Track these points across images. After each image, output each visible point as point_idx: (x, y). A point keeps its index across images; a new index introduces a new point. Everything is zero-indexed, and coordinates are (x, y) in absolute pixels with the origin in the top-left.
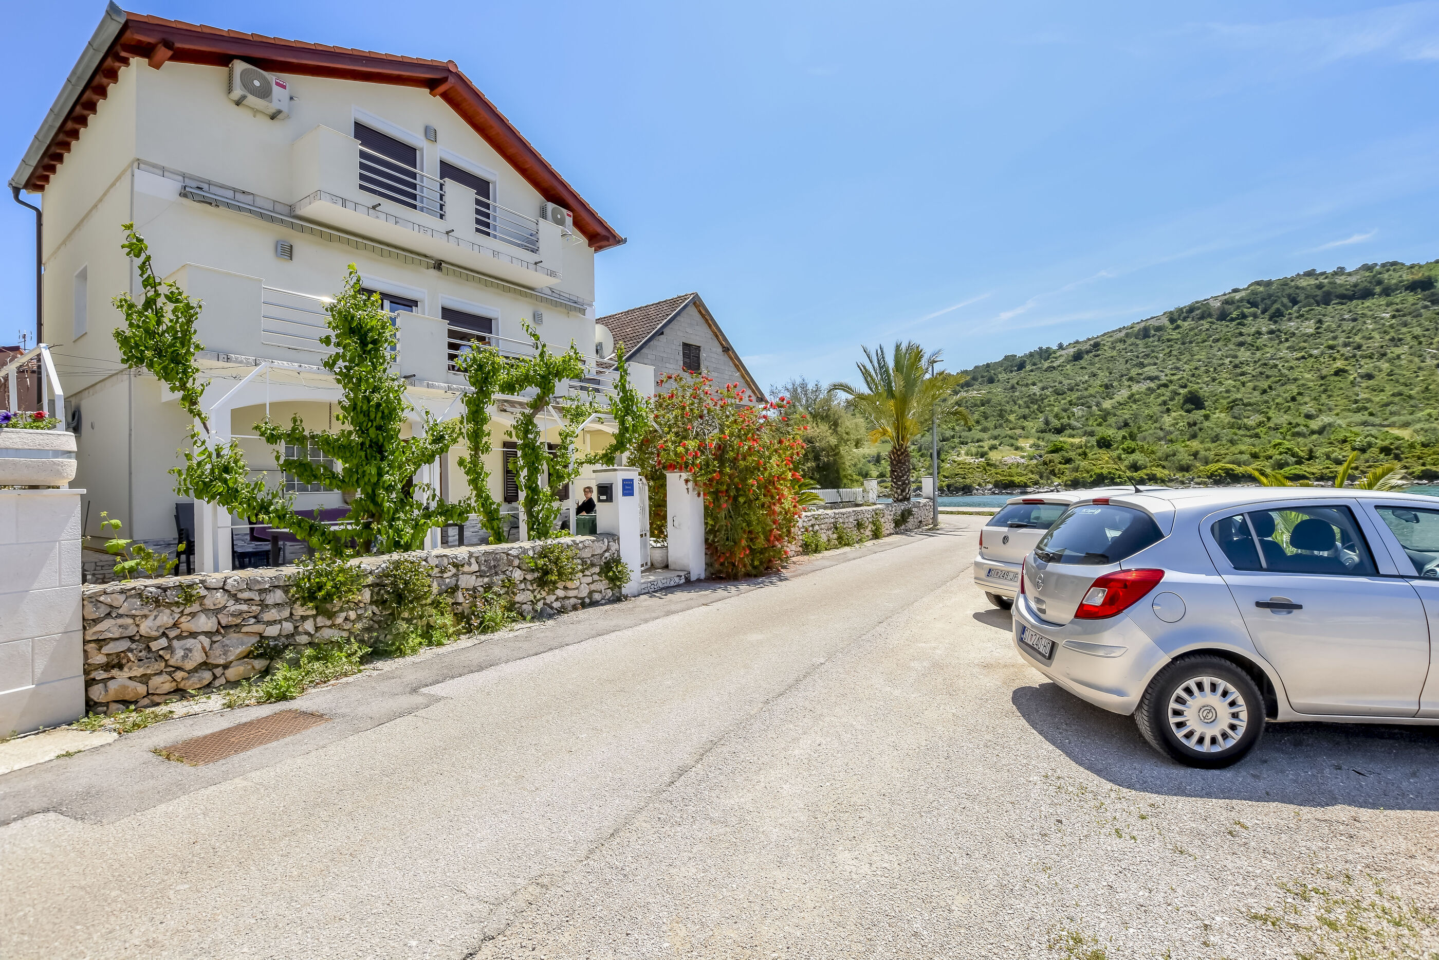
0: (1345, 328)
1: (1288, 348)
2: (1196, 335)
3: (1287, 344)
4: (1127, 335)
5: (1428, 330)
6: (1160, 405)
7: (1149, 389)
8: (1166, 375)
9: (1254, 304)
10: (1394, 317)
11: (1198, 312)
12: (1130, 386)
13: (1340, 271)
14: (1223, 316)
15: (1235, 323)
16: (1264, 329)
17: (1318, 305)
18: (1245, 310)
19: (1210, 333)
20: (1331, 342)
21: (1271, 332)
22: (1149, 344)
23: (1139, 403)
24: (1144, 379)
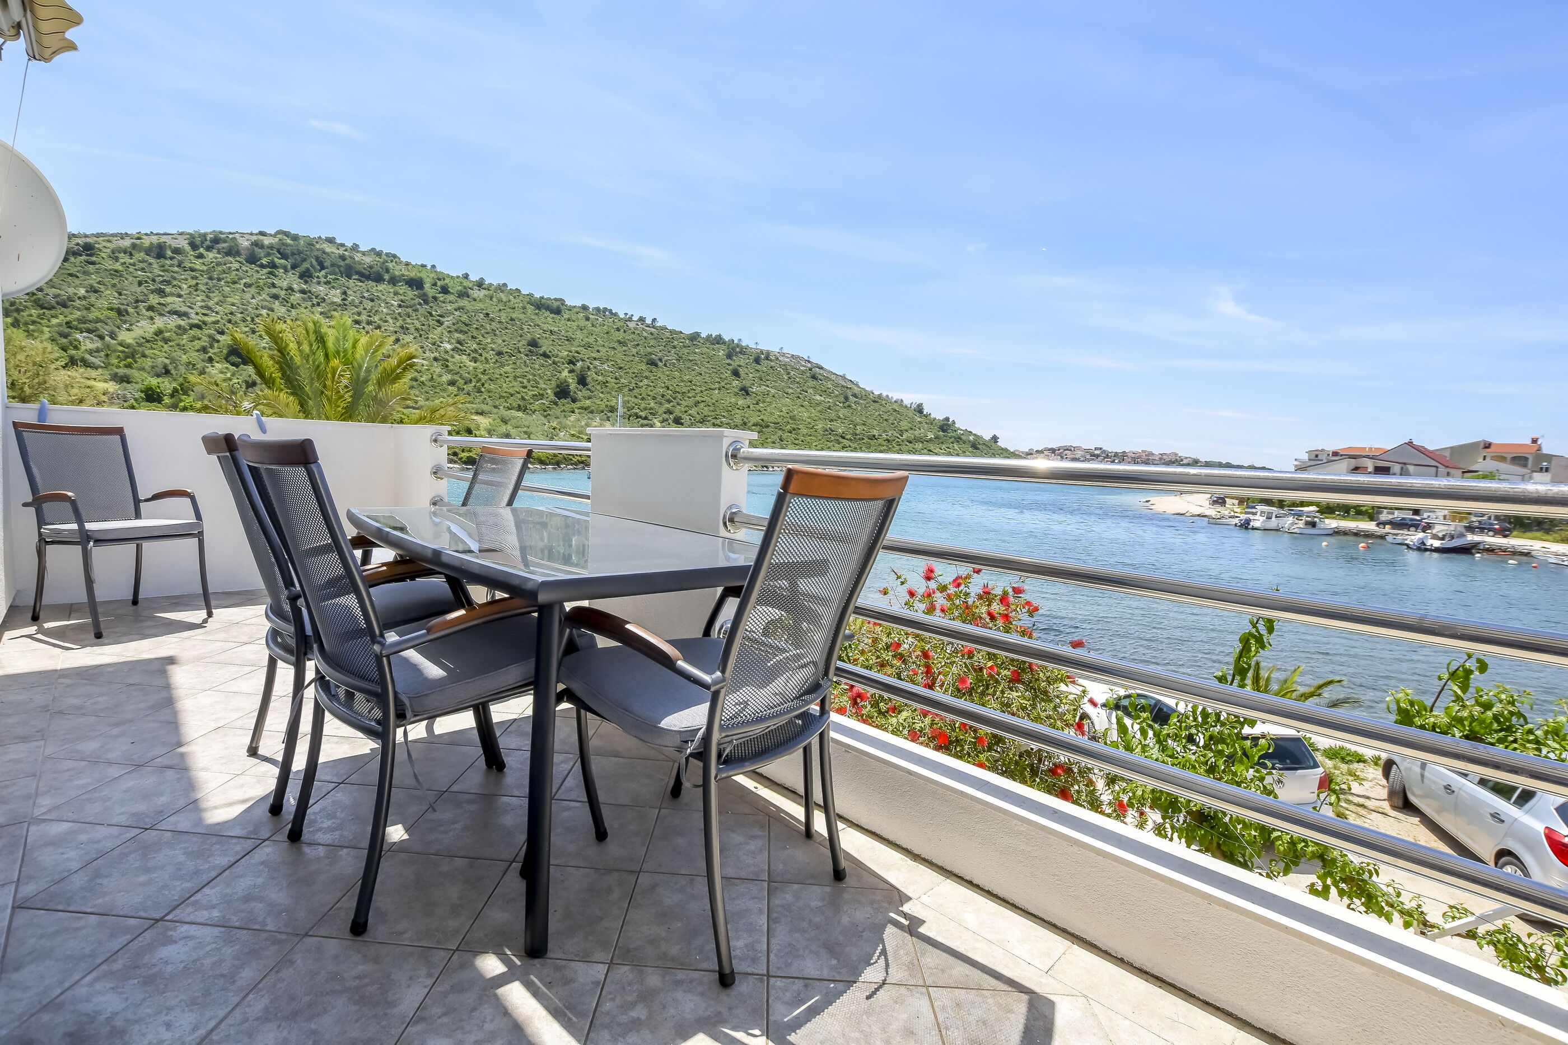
0: (365, 306)
1: (321, 313)
2: (224, 272)
3: (319, 309)
4: (134, 246)
5: (424, 325)
6: (198, 351)
7: (179, 327)
8: (197, 314)
9: (284, 256)
10: (400, 306)
11: (225, 245)
12: (152, 318)
13: (355, 248)
14: (252, 259)
15: (265, 271)
16: (295, 287)
17: (342, 277)
18: (276, 260)
19: (240, 273)
20: (356, 317)
21: (303, 292)
22: (167, 267)
23: (170, 344)
24: (169, 312)
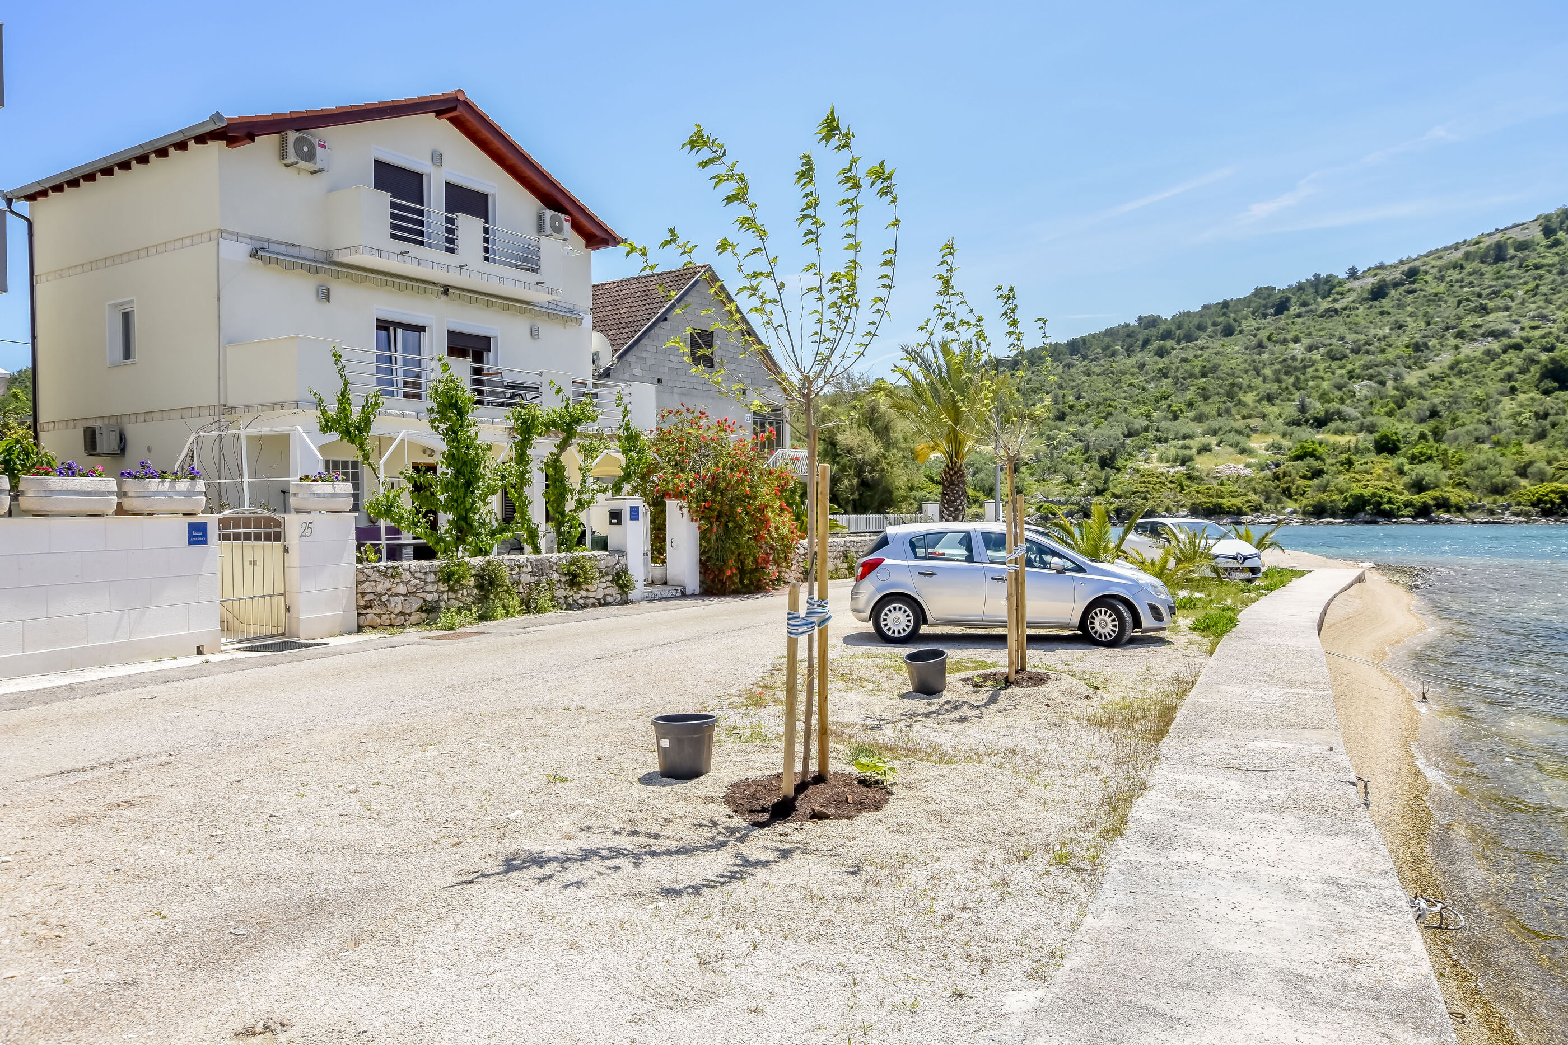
4: (1467, 256)
6: (1502, 380)
7: (1488, 352)
8: (1522, 329)
12: (1457, 347)
22: (1503, 272)
23: (1466, 377)
24: (1483, 335)
